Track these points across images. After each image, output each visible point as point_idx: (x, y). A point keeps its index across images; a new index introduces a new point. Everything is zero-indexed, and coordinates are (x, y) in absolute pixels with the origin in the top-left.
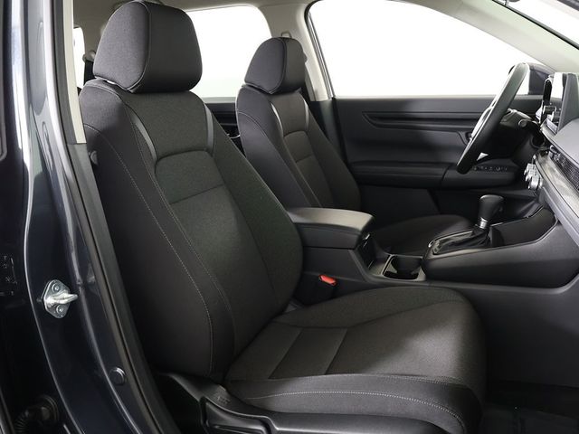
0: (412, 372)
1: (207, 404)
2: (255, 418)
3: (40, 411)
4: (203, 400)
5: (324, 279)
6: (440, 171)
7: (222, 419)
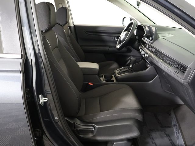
0: (128, 107)
1: (75, 124)
2: (90, 125)
3: (36, 134)
4: (74, 123)
5: (90, 84)
6: (107, 48)
7: (80, 127)
